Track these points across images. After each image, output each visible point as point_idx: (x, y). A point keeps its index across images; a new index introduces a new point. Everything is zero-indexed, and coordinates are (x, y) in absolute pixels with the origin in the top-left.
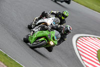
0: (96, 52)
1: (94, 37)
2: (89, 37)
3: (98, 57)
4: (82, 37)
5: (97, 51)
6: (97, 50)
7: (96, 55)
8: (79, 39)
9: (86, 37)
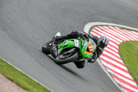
0: (117, 47)
1: (113, 26)
2: (107, 26)
3: (120, 54)
4: (97, 26)
5: (119, 46)
6: (119, 43)
7: (117, 51)
8: (93, 30)
9: (102, 26)
